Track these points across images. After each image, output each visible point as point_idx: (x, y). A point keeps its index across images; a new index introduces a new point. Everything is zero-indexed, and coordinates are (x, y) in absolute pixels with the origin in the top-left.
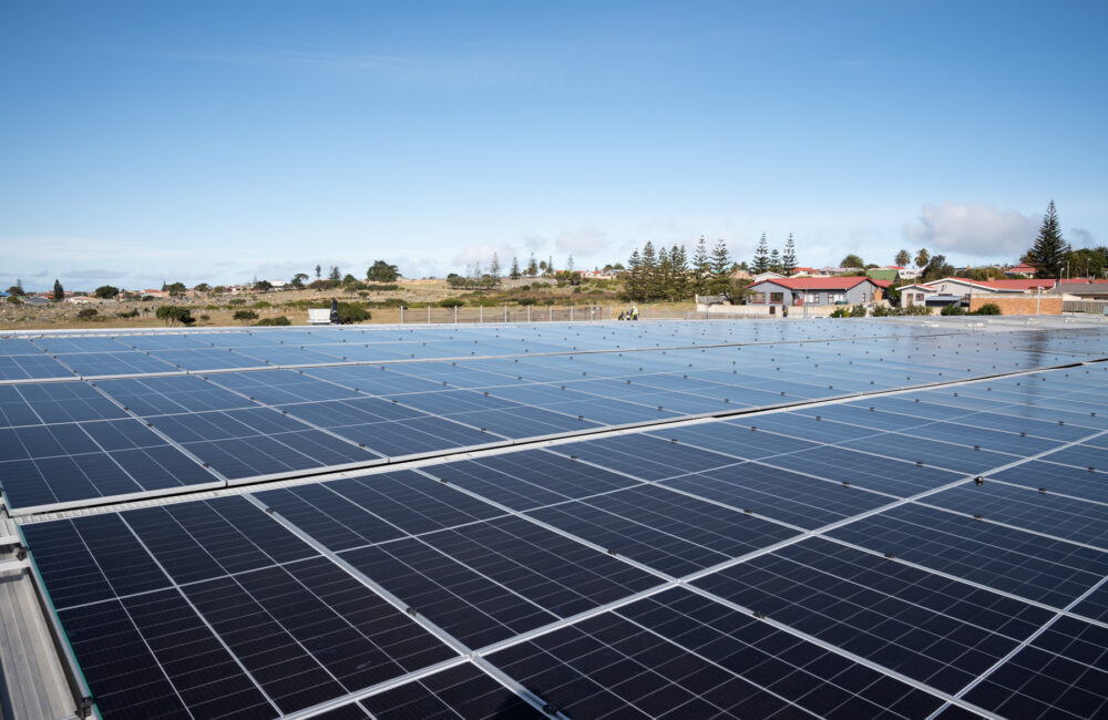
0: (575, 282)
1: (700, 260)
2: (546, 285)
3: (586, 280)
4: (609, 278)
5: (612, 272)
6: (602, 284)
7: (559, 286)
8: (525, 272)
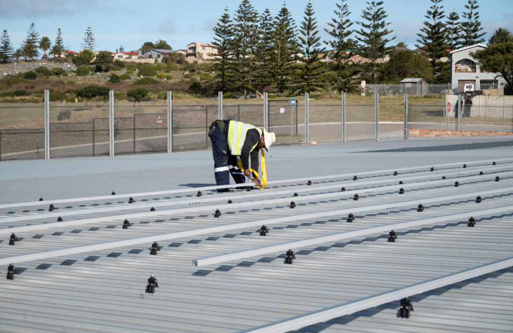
0: (104, 67)
1: (340, 27)
2: (58, 72)
3: (120, 65)
4: (152, 61)
5: (154, 54)
6: (145, 69)
7: (79, 73)
8: (18, 54)
